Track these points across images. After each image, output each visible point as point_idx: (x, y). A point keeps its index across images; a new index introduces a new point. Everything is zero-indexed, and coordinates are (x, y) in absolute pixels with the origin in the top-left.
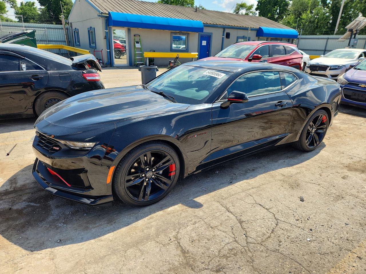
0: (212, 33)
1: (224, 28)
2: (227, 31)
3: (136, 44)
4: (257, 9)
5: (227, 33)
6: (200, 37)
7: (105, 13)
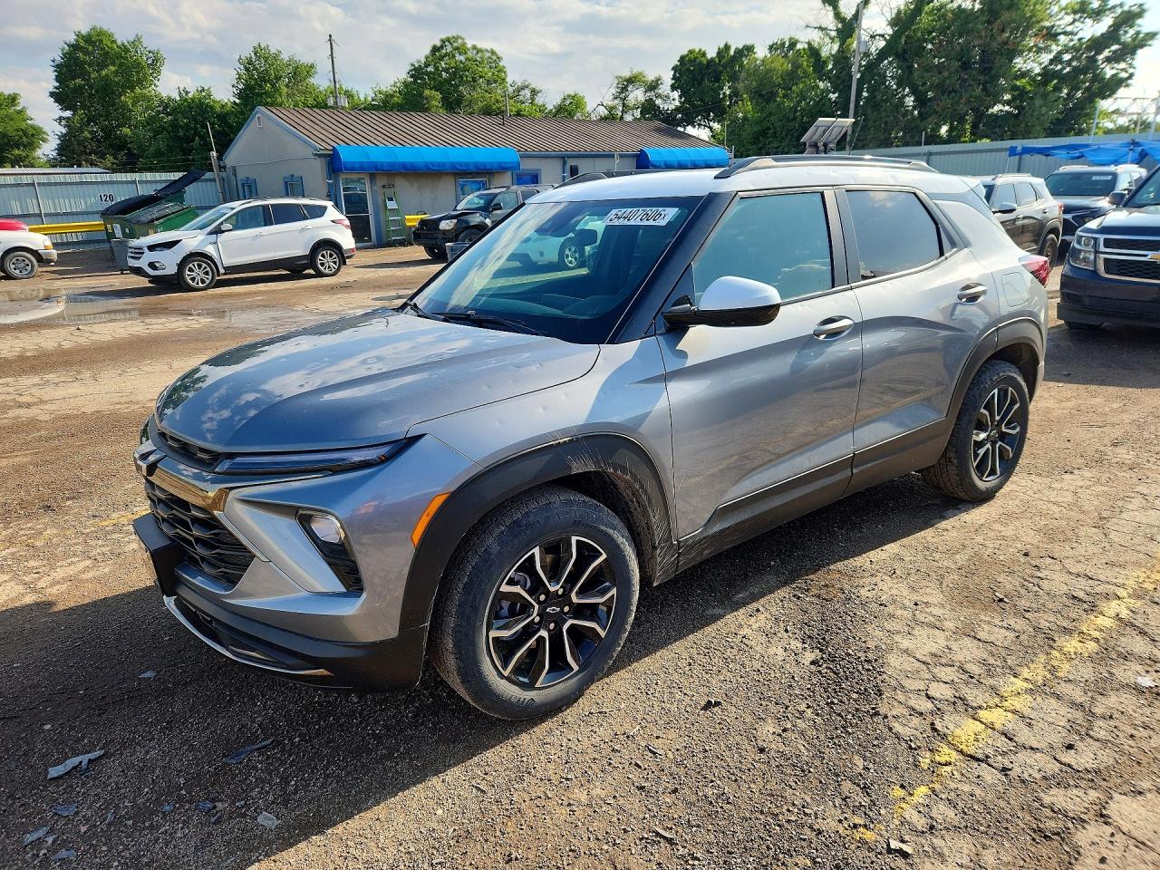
0: (540, 170)
1: (563, 158)
2: (571, 162)
3: (388, 203)
4: (673, 88)
5: (571, 167)
6: (515, 177)
7: (326, 149)
